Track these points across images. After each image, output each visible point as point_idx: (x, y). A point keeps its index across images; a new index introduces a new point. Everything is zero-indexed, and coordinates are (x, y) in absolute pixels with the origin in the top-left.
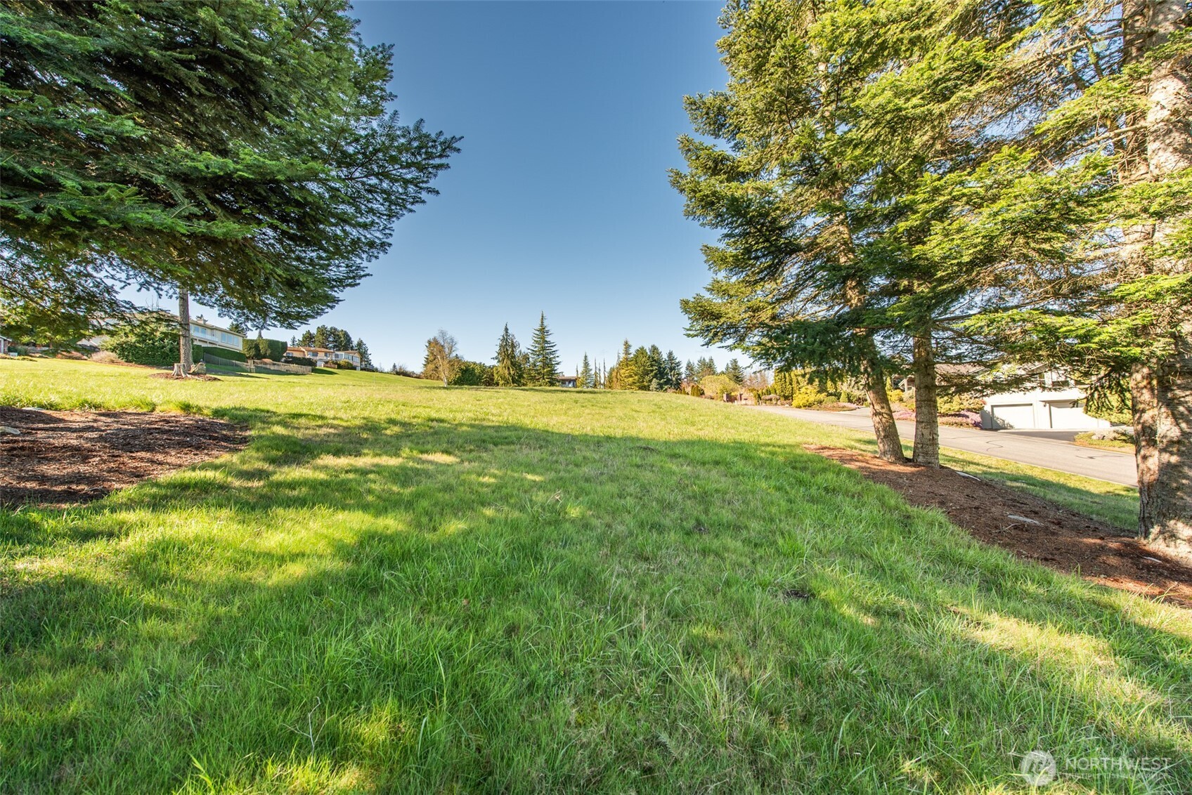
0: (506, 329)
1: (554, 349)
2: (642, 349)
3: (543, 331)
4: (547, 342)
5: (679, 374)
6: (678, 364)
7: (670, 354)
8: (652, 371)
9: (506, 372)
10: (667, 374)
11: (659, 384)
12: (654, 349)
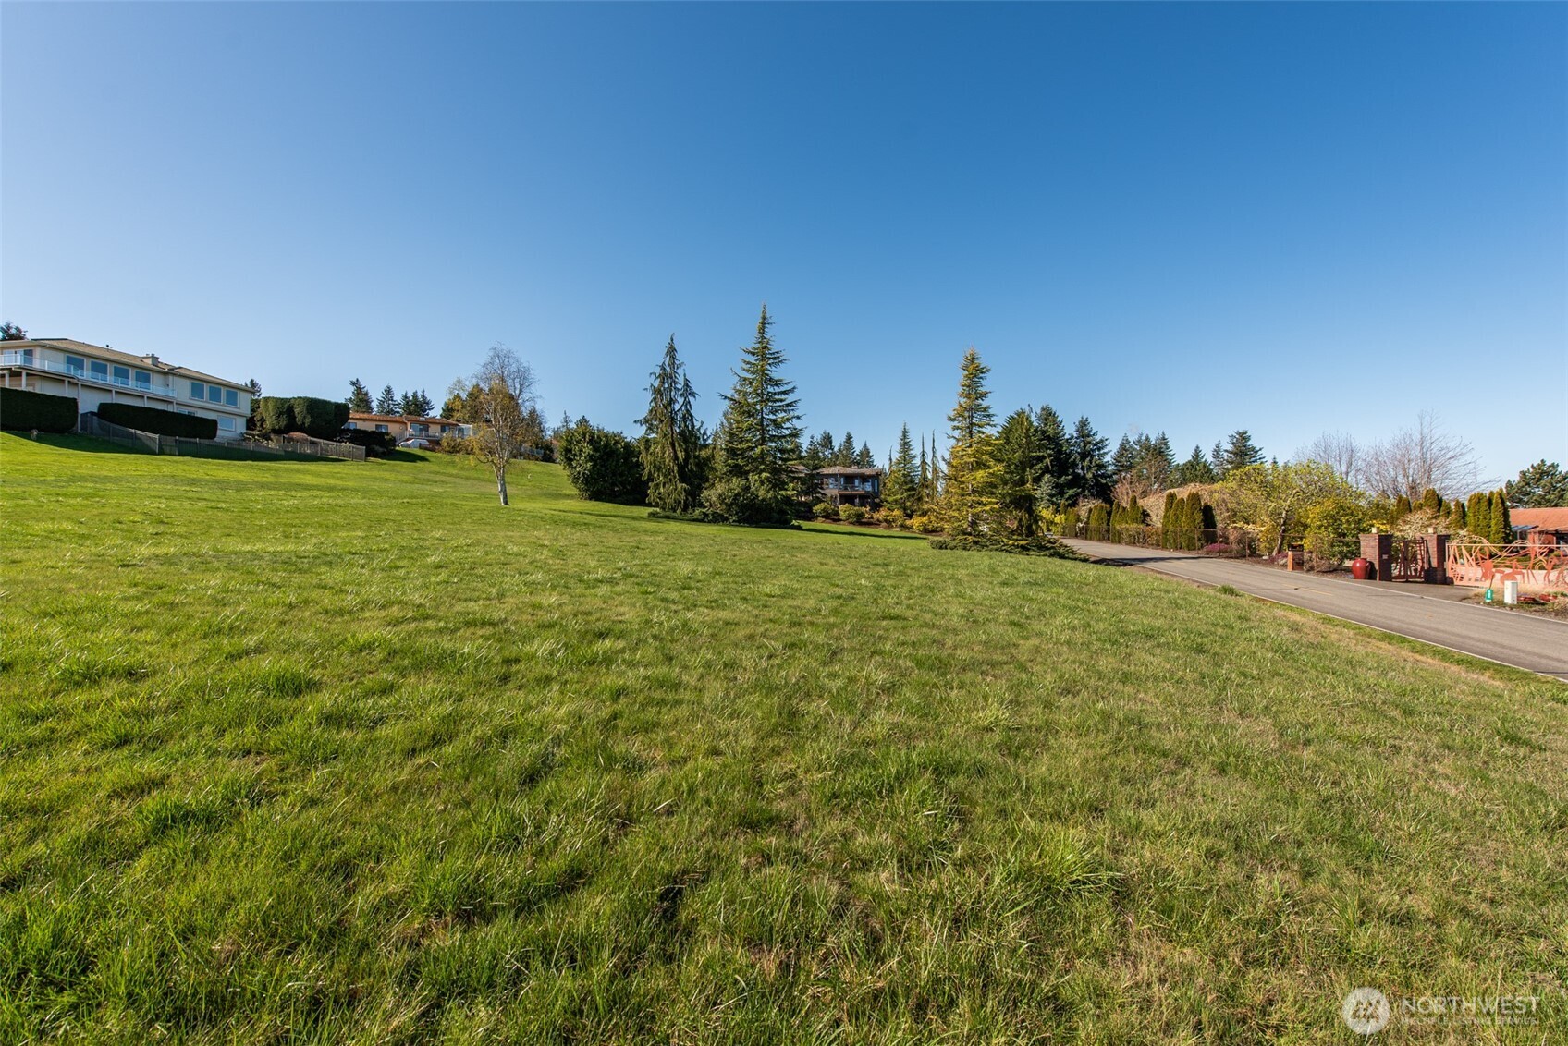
0: (671, 351)
1: (789, 399)
2: (1021, 414)
3: (764, 354)
4: (776, 383)
5: (1101, 466)
6: (1100, 445)
7: (1083, 424)
8: (1041, 459)
9: (668, 451)
10: (1074, 465)
11: (1057, 486)
12: (1048, 415)
